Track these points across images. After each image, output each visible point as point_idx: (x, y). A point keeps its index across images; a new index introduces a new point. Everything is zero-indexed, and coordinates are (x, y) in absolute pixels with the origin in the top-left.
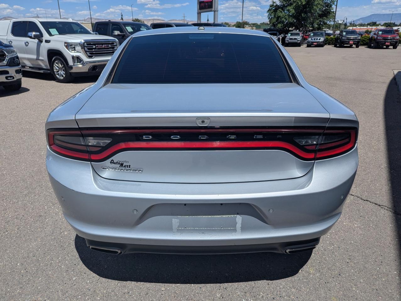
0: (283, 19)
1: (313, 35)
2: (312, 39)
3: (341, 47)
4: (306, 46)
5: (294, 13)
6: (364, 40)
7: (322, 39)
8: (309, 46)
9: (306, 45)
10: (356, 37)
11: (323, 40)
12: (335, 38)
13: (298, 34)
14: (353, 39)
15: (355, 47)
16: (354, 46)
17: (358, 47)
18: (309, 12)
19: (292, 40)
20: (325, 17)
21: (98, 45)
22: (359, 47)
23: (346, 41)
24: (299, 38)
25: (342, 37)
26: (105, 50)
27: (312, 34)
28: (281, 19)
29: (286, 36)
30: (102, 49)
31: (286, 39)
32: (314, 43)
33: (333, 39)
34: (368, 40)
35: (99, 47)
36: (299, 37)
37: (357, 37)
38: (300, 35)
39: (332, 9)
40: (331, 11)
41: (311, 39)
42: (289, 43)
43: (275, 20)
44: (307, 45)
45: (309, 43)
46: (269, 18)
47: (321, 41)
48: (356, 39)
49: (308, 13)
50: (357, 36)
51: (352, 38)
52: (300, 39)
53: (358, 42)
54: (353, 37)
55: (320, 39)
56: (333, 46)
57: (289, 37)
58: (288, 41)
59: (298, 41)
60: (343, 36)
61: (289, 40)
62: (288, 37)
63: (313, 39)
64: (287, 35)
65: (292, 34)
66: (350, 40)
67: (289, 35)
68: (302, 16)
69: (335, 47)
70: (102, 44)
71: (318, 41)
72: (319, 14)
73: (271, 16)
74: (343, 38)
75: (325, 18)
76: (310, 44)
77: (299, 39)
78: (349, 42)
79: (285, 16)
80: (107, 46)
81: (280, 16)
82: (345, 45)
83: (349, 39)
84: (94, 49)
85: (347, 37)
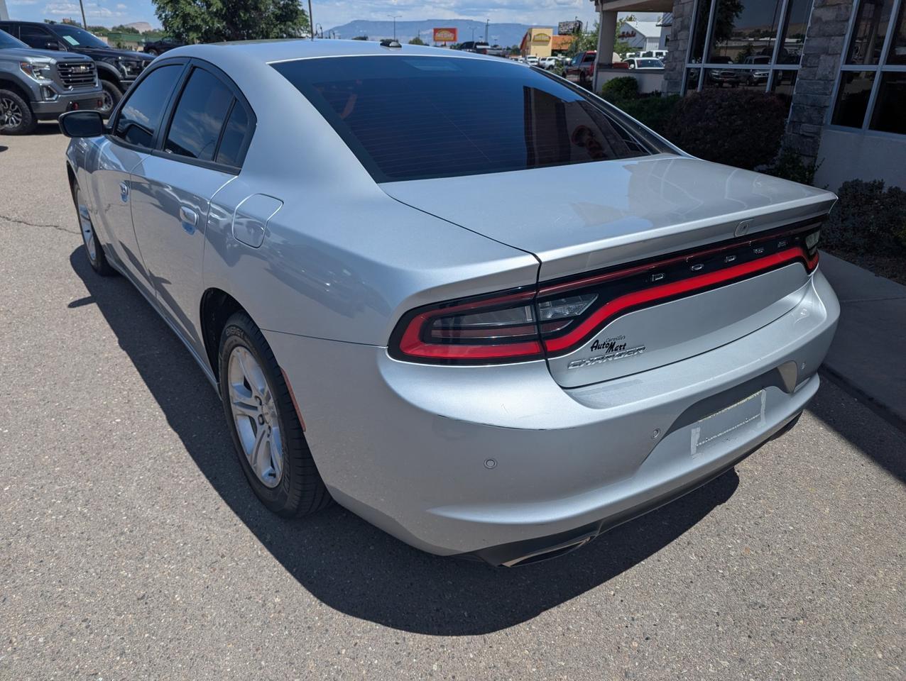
0: (199, 22)
5: (222, 10)
18: (253, 9)
20: (290, 21)
28: (194, 21)
39: (300, 6)
40: (298, 9)
43: (177, 23)
46: (160, 16)
49: (252, 11)
68: (240, 15)
72: (276, 15)
73: (163, 12)
75: (290, 23)
79: (201, 15)
81: (189, 14)
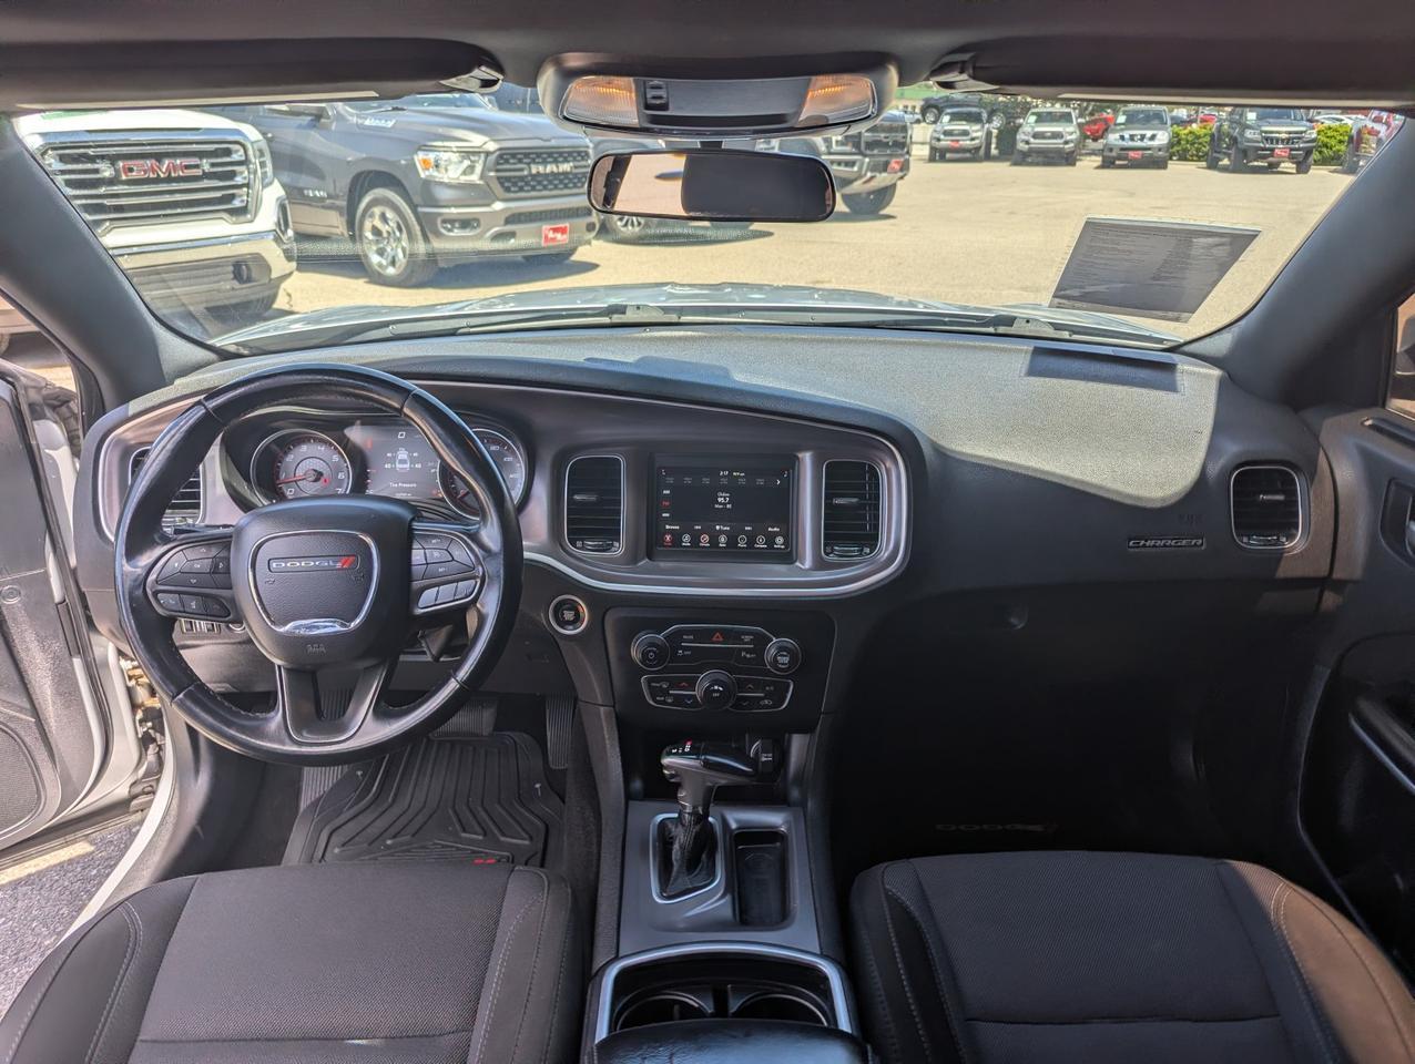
1: (1127, 120)
2: (1122, 138)
3: (1236, 169)
4: (1099, 163)
6: (1326, 146)
7: (1163, 138)
8: (1108, 164)
9: (1100, 159)
10: (1302, 132)
11: (1166, 142)
12: (1212, 136)
13: (1066, 118)
14: (1288, 139)
15: (1294, 171)
16: (1288, 166)
17: (1306, 172)
19: (1044, 138)
21: (130, 163)
22: (1311, 171)
23: (1262, 145)
24: (1071, 133)
25: (1242, 134)
26: (175, 186)
27: (1122, 119)
29: (1020, 125)
30: (158, 180)
31: (1020, 136)
32: (1131, 154)
33: (1198, 137)
34: (1341, 142)
35: (134, 175)
36: (1071, 129)
37: (1305, 132)
38: (1072, 122)
41: (1117, 136)
42: (1031, 150)
44: (1103, 161)
45: (1111, 150)
47: (1155, 143)
48: (1299, 138)
50: (1304, 129)
51: (1284, 136)
52: (1074, 137)
53: (1308, 152)
54: (1290, 133)
55: (1153, 138)
56: (1204, 164)
57: (1033, 127)
58: (1027, 143)
59: (1066, 143)
60: (1249, 127)
61: (1032, 140)
62: (1027, 129)
63: (1127, 136)
64: (1021, 121)
65: (1041, 118)
66: (1277, 143)
67: (1032, 119)
69: (1209, 167)
70: (159, 157)
71: (1147, 143)
74: (1249, 134)
76: (1114, 154)
77: (1069, 138)
78: (1272, 150)
80: (187, 167)
82: (1256, 163)
83: (1272, 139)
84: (111, 182)
85: (1266, 132)
